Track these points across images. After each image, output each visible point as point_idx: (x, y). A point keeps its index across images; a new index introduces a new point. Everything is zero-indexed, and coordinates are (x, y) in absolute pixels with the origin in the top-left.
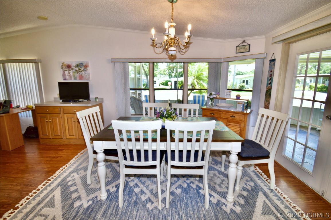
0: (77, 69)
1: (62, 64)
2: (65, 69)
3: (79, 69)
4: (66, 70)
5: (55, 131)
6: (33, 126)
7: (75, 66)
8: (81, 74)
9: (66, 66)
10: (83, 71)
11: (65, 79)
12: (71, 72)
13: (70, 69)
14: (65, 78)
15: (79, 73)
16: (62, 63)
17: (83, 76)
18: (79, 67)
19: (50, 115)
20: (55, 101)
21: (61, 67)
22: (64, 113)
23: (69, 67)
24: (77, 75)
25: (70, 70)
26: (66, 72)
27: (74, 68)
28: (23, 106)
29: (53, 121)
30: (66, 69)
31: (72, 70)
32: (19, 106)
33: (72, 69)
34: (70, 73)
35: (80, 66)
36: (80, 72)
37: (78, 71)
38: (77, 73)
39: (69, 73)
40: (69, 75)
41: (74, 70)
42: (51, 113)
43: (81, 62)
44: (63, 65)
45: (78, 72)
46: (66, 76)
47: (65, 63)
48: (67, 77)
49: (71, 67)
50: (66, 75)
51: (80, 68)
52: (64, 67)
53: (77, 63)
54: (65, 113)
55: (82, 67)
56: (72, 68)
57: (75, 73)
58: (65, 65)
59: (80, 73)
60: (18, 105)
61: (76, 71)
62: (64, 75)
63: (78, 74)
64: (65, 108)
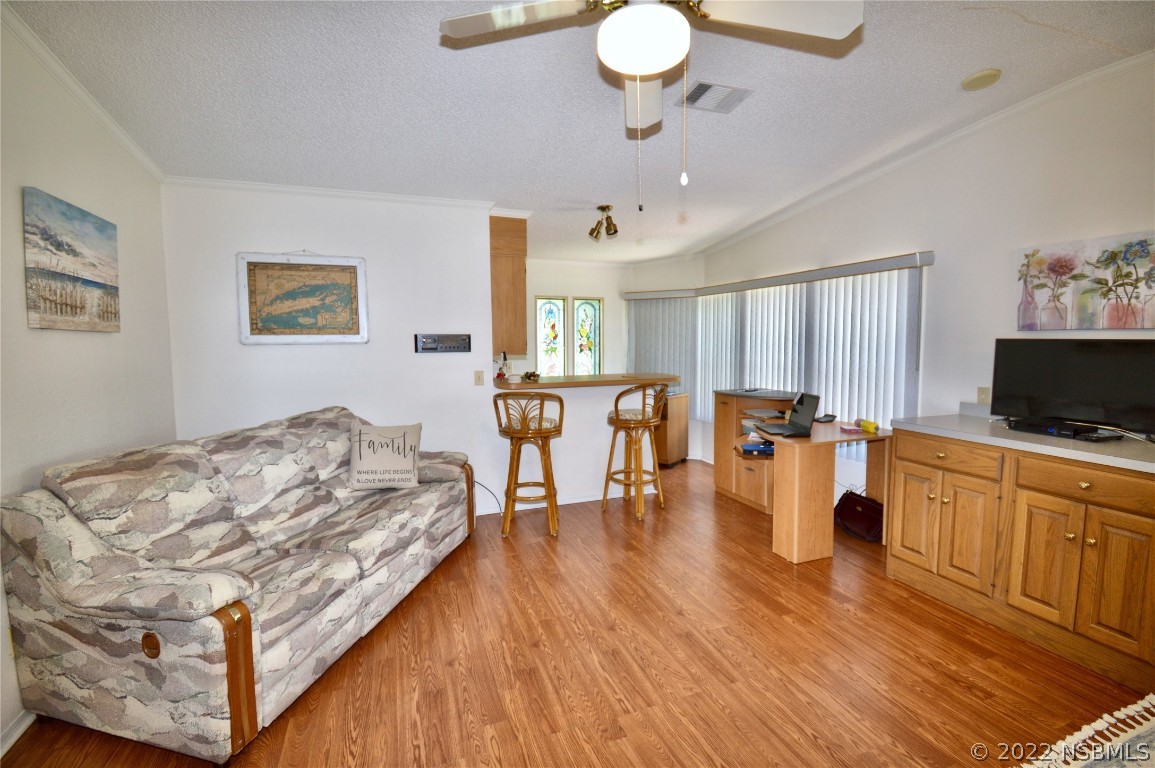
0: (1108, 274)
1: (1025, 262)
2: (1036, 282)
3: (1118, 276)
4: (1043, 286)
5: (956, 548)
6: (864, 495)
7: (1094, 261)
8: (1125, 301)
9: (1045, 267)
10: (1142, 285)
11: (1031, 327)
12: (1069, 295)
13: (1064, 278)
14: (1028, 322)
15: (1112, 295)
16: (1027, 256)
17: (1139, 306)
18: (1120, 263)
19: (948, 476)
20: (965, 415)
21: (1018, 275)
22: (1019, 485)
23: (1061, 268)
24: (1101, 306)
25: (1064, 285)
26: (1042, 297)
27: (1088, 270)
28: (843, 418)
29: (958, 509)
30: (1043, 281)
31: (1072, 284)
32: (835, 417)
33: (1074, 278)
34: (1062, 299)
35: (1125, 258)
36: (1120, 290)
37: (1110, 284)
38: (1105, 295)
39: (1056, 298)
40: (1052, 304)
41: (1085, 284)
42: (953, 467)
43: (1135, 240)
44: (1028, 266)
45: (1110, 290)
46: (1038, 312)
47: (1040, 254)
48: (1043, 317)
49: (1072, 270)
50: (1036, 308)
51: (1126, 269)
52: (1034, 271)
53: (1112, 246)
54: (1021, 481)
55: (1138, 262)
56: (1075, 272)
57: (1089, 295)
58: (1040, 262)
59: (1123, 295)
60: (830, 413)
61: (1096, 286)
62: (1026, 310)
63: (1104, 301)
64: (1025, 462)
